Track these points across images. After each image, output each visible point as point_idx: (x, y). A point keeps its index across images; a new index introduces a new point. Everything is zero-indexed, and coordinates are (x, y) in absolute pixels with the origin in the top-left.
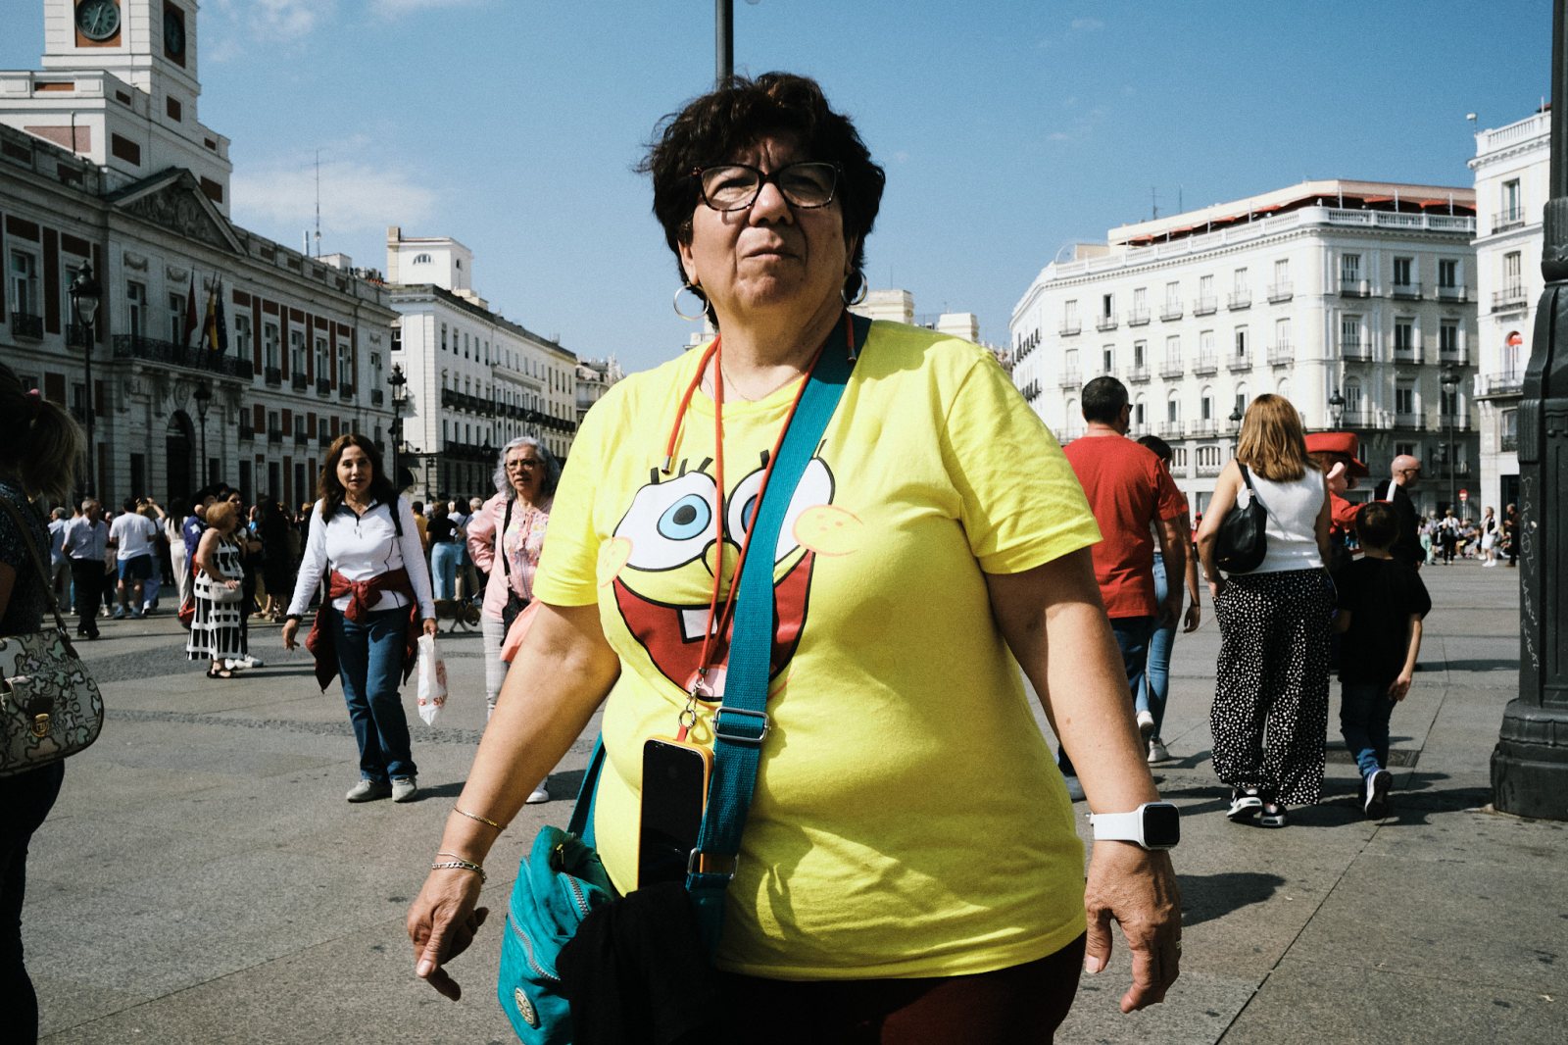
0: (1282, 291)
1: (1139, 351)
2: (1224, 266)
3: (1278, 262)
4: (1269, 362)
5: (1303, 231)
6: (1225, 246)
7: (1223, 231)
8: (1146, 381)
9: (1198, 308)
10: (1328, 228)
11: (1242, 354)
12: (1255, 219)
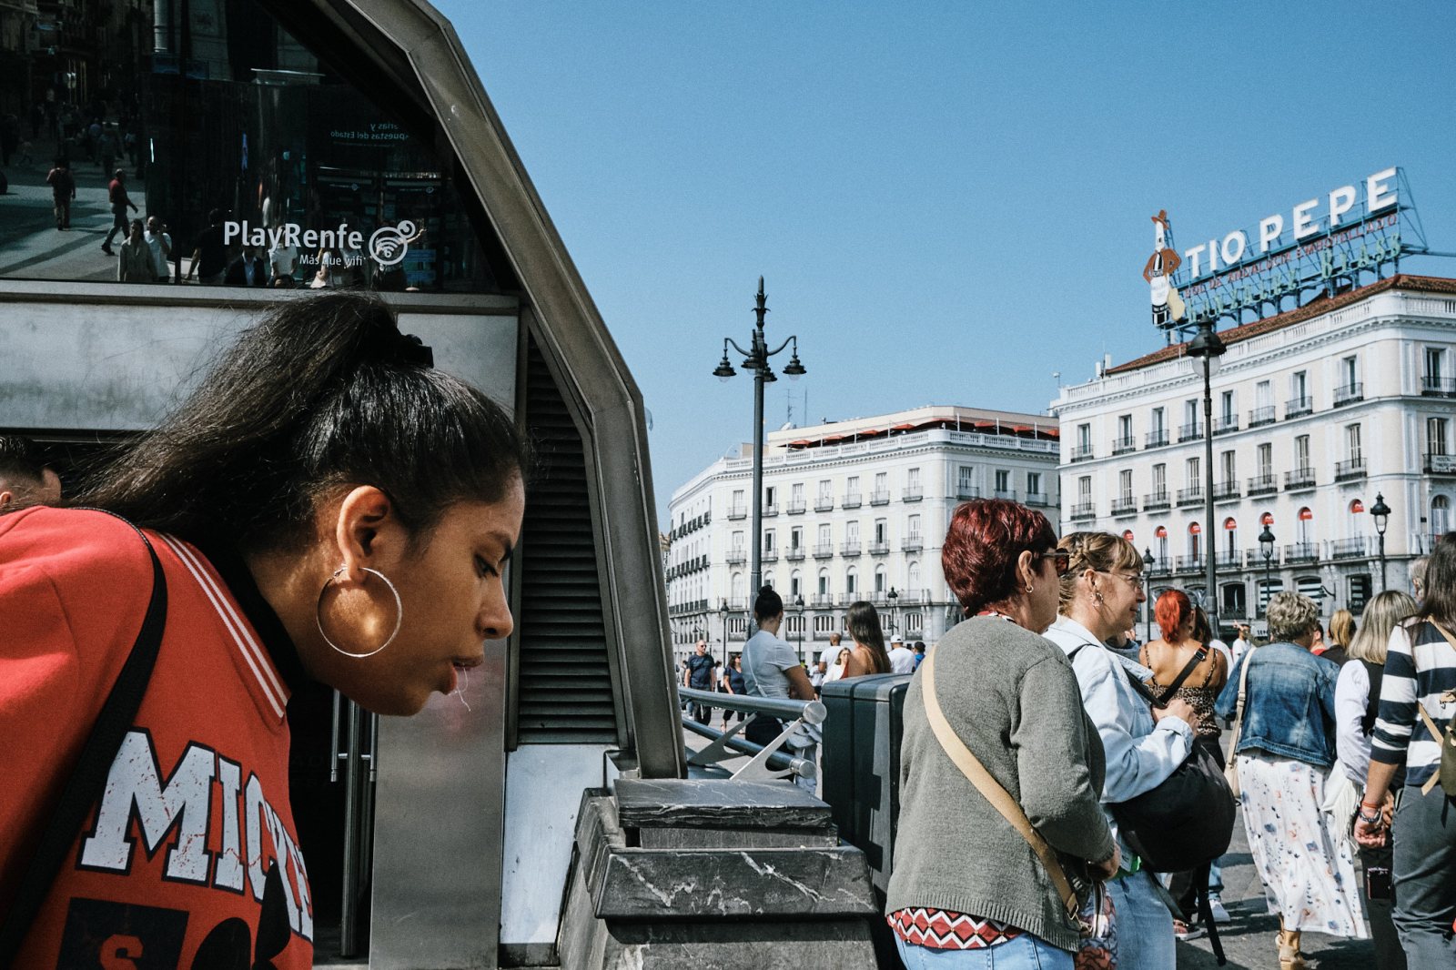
0: (914, 493)
1: (795, 535)
2: (867, 470)
3: (911, 470)
4: (903, 549)
5: (930, 447)
6: (869, 454)
7: (868, 443)
8: (802, 559)
9: (846, 503)
10: (950, 447)
11: (881, 542)
12: (893, 435)
